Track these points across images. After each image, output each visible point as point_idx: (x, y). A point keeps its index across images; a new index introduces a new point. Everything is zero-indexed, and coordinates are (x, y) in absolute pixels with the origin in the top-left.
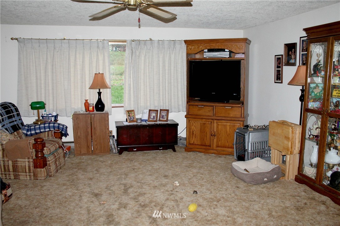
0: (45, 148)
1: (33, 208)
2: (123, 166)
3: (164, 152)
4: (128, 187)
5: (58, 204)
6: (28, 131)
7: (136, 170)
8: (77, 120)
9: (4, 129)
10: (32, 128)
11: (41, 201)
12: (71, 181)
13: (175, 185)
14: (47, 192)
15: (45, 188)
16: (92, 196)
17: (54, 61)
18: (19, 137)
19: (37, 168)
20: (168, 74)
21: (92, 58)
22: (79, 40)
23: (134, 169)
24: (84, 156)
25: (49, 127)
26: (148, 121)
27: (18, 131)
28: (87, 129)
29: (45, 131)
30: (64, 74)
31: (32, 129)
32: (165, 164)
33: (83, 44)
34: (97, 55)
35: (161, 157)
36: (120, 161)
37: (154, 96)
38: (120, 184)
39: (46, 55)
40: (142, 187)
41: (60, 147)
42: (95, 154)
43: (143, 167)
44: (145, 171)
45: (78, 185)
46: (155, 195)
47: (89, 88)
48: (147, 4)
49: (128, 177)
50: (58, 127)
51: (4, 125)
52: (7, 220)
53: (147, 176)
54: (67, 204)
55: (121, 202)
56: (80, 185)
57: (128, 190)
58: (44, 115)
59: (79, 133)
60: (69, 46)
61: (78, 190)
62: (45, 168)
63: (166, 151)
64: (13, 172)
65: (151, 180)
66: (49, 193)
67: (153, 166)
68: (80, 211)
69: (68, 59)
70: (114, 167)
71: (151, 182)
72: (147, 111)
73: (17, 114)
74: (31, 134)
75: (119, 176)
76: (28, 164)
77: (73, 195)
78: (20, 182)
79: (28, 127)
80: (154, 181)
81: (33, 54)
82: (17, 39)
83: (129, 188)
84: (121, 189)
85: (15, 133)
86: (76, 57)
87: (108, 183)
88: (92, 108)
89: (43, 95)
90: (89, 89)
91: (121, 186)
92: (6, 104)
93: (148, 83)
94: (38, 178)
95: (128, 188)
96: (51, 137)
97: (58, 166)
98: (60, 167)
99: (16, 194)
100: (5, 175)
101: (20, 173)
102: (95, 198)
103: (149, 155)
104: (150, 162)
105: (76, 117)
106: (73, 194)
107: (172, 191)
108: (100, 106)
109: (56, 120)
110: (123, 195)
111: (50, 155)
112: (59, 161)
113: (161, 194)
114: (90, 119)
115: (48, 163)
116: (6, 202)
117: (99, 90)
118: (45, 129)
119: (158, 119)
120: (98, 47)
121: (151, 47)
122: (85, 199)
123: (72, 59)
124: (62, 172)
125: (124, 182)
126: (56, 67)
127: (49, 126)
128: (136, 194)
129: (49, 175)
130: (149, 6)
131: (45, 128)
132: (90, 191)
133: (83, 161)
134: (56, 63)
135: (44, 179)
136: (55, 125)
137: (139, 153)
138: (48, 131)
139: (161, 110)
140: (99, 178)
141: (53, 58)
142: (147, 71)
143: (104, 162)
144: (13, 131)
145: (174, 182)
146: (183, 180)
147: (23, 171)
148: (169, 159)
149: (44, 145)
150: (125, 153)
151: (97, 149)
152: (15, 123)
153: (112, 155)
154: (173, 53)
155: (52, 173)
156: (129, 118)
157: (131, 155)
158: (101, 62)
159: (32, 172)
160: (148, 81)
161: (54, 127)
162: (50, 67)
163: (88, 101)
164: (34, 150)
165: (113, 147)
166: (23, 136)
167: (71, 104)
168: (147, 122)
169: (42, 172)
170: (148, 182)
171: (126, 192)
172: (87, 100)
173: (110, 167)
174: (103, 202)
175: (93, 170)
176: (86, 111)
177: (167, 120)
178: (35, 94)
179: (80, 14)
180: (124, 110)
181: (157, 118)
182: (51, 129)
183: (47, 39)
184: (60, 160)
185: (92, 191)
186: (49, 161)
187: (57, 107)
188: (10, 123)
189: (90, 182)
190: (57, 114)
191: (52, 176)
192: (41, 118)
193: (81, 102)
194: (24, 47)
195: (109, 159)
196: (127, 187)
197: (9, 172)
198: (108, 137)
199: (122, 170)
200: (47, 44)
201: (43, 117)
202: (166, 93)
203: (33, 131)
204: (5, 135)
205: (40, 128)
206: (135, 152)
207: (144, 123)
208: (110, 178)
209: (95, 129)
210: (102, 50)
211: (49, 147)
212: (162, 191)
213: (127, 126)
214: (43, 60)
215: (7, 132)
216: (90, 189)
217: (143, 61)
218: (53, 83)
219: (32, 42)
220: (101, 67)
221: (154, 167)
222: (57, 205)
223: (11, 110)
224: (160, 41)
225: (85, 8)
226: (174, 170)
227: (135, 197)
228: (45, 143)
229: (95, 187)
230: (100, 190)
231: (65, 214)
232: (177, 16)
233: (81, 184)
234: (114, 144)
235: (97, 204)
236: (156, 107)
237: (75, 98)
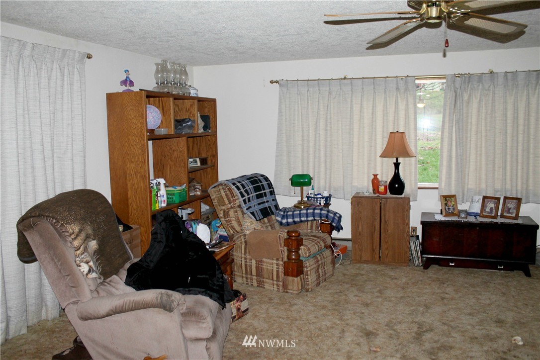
0: (302, 247)
1: (272, 335)
2: (427, 291)
3: (507, 275)
4: (424, 329)
5: (307, 337)
6: (283, 217)
7: (445, 301)
8: (358, 206)
9: (249, 213)
10: (289, 213)
11: (284, 327)
12: (336, 303)
13: (513, 342)
14: (296, 315)
15: (295, 308)
16: (361, 334)
17: (329, 112)
18: (271, 226)
19: (288, 275)
20: (524, 134)
21: (387, 107)
22: (366, 79)
23: (443, 299)
24: (365, 265)
25: (313, 215)
26: (481, 217)
27: (269, 217)
28: (373, 222)
29: (308, 221)
30: (342, 133)
31: (290, 215)
32: (504, 298)
33: (374, 84)
34: (396, 102)
35: (499, 284)
36: (421, 281)
37: (494, 173)
38: (413, 322)
39: (317, 103)
40: (450, 334)
41: (327, 247)
42: (383, 263)
43: (460, 297)
44: (462, 305)
45: (344, 312)
46: (471, 354)
47: (380, 156)
48: (462, 14)
49: (429, 311)
50: (327, 216)
51: (250, 207)
52: (234, 346)
53: (463, 315)
54: (319, 340)
55: (405, 354)
56: (348, 312)
57: (423, 335)
58: (310, 196)
59: (360, 228)
60: (352, 89)
61: (341, 319)
62: (299, 278)
63: (511, 273)
64: (257, 276)
65: (469, 324)
66: (298, 318)
67: (479, 298)
68: (336, 355)
69: (349, 109)
70: (409, 290)
71: (469, 327)
72: (480, 199)
73: (271, 192)
74: (287, 222)
75: (413, 308)
76: (277, 268)
77: (332, 327)
78: (263, 293)
79: (284, 212)
80: (473, 327)
81: (300, 103)
82: (277, 82)
83: (427, 331)
84: (412, 331)
85: (266, 219)
86: (361, 106)
87: (393, 316)
88: (383, 187)
89: (311, 164)
90: (381, 158)
91: (414, 325)
92: (256, 177)
93: (483, 149)
94: (288, 291)
95: (424, 332)
96: (316, 230)
97: (321, 275)
98: (324, 277)
99: (254, 309)
100: (247, 278)
101: (264, 280)
102: (365, 338)
103: (477, 277)
104: (475, 291)
105: (357, 201)
106: (333, 325)
107: (505, 353)
108: (397, 186)
109: (327, 204)
110: (413, 343)
111: (309, 258)
112: (324, 269)
113: (482, 355)
114: (379, 205)
115: (305, 269)
116: (238, 319)
117: (397, 160)
118: (307, 217)
119: (499, 214)
120: (398, 89)
121: (492, 86)
122: (349, 338)
123: (356, 108)
124: (325, 286)
125: (419, 318)
126: (331, 123)
127: (314, 213)
128: (435, 345)
129: (304, 289)
130: (467, 16)
131: (307, 215)
132: (360, 324)
133: (362, 272)
134: (332, 115)
135: (297, 294)
136: (323, 212)
137: (457, 271)
138: (312, 220)
139: (506, 198)
140: (379, 305)
141: (327, 109)
142: (483, 128)
143: (396, 279)
144: (262, 217)
145: (512, 337)
146: (534, 335)
147: (269, 277)
148: (514, 289)
149: (300, 243)
150: (434, 268)
151: (387, 256)
152: (267, 205)
153: (410, 269)
154: (534, 94)
155: (310, 287)
156: (446, 208)
157: (443, 273)
158: (402, 113)
159: (281, 280)
160: (483, 145)
161: (320, 215)
162: (322, 122)
163: (378, 177)
164: (286, 248)
165: (415, 255)
166: (277, 225)
167: (352, 181)
168: (478, 217)
169: (295, 283)
170: (463, 328)
171: (418, 338)
172: (377, 175)
173: (403, 288)
174: (376, 348)
175: (374, 290)
176: (374, 193)
177: (517, 217)
178: (300, 163)
179: (363, 39)
180: (439, 193)
181: (497, 211)
182: (316, 218)
183: (319, 80)
184: (325, 267)
185: (364, 327)
186: (306, 267)
187: (330, 184)
188: (259, 204)
189: (364, 310)
190: (330, 195)
191: (310, 290)
192: (305, 199)
193: (368, 177)
194: (287, 92)
195: (403, 275)
196: (422, 328)
197: (252, 275)
198: (408, 238)
199: (423, 297)
200: (319, 87)
201: (308, 197)
202: (517, 167)
203: (290, 218)
204: (250, 221)
205: (300, 215)
206: (452, 268)
207: (471, 219)
208: (398, 309)
209: (386, 222)
210: (404, 93)
211: (309, 246)
212: (485, 348)
213: (441, 223)
214: (313, 112)
215: (253, 217)
216: (361, 323)
217: (475, 111)
218: (326, 147)
219: (298, 86)
220: (402, 122)
221: (482, 301)
222: (305, 339)
223: (263, 185)
224: (509, 74)
225: (368, 29)
226: (519, 313)
227: (432, 350)
228: (302, 239)
229: (370, 319)
230: (376, 326)
231: (313, 355)
232: (526, 26)
233: (349, 310)
234: (416, 251)
235: (366, 349)
236: (498, 191)
237: (358, 171)
